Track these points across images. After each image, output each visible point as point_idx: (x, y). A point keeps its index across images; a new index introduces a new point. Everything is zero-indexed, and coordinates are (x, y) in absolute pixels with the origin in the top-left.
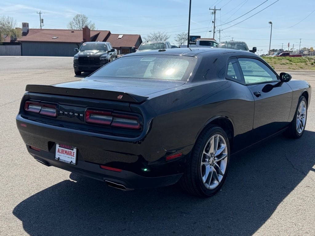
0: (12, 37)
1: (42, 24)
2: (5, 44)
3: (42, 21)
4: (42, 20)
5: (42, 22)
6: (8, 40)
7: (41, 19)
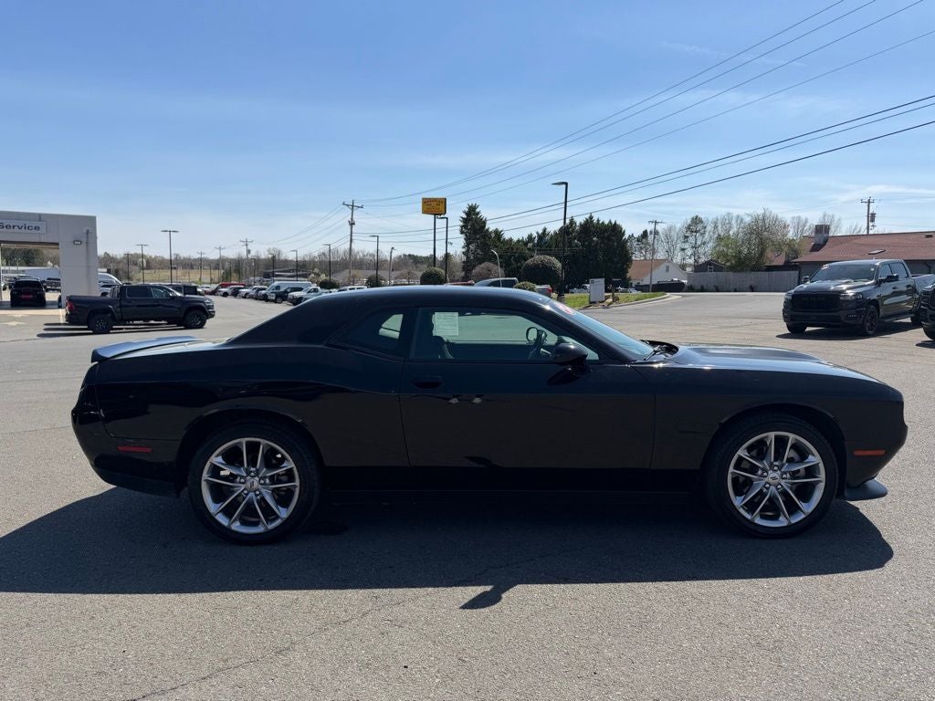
0: (787, 255)
1: (871, 224)
2: (770, 269)
3: (872, 217)
4: (873, 215)
5: (873, 220)
6: (780, 261)
7: (871, 212)
